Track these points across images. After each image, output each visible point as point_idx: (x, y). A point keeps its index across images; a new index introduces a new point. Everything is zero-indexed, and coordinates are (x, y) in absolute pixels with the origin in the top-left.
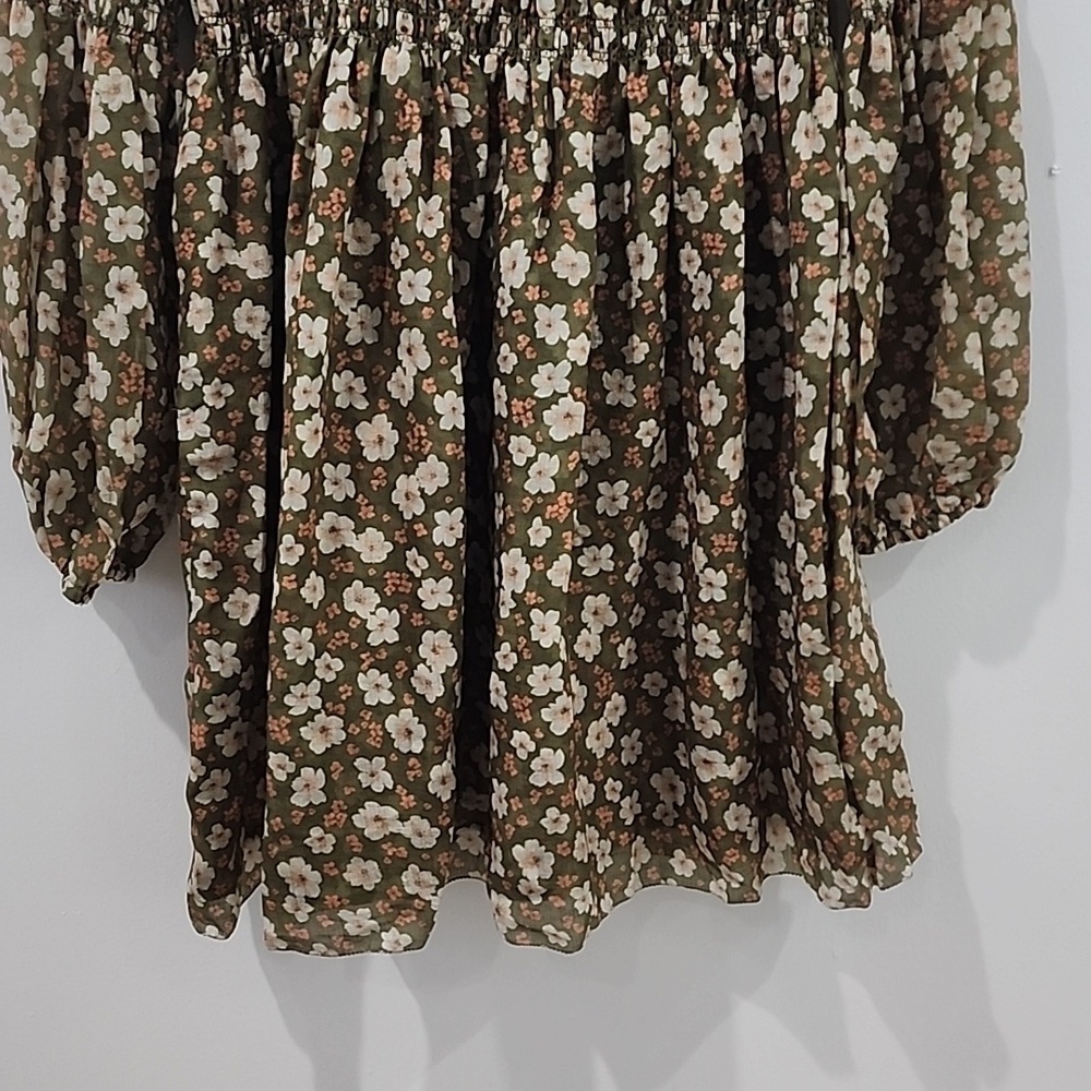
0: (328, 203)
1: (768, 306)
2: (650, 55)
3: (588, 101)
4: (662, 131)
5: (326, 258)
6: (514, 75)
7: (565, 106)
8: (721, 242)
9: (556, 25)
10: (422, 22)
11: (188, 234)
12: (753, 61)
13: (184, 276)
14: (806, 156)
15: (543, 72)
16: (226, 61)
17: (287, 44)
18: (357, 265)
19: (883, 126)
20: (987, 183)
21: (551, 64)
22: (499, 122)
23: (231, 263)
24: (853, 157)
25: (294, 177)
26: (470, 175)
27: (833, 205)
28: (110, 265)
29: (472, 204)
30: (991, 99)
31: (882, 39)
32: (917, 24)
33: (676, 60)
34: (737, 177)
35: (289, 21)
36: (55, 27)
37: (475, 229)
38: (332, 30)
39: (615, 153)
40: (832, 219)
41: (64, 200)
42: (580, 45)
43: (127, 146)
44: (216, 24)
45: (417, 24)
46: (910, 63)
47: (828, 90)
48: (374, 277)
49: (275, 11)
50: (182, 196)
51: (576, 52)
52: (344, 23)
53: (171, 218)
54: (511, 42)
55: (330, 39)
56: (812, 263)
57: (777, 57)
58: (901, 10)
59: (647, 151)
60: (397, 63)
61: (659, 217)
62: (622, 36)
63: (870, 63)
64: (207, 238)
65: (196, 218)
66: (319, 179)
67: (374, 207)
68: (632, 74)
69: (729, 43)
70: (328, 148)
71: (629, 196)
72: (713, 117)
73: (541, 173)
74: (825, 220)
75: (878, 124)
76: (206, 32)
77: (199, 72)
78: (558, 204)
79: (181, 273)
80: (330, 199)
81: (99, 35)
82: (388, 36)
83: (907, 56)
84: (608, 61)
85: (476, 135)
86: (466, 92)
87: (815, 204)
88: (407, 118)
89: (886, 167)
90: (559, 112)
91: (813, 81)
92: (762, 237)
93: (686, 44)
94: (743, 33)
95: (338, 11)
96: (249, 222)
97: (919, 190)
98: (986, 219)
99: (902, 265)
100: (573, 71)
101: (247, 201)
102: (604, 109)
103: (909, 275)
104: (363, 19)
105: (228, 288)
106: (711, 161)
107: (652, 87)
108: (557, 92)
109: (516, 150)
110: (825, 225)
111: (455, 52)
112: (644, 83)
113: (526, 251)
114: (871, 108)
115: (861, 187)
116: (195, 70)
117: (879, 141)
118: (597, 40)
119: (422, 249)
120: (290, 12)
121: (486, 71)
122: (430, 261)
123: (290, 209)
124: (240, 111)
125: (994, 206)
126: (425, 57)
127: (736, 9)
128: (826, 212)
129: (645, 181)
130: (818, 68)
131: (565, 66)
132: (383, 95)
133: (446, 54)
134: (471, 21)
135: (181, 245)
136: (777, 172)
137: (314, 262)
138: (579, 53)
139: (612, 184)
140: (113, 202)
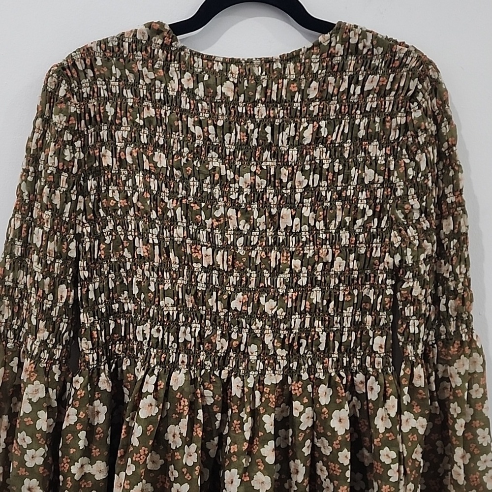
0: (139, 455)
1: (361, 489)
2: (304, 373)
3: (273, 397)
4: (309, 410)
5: (135, 483)
6: (236, 382)
7: (261, 400)
8: (338, 469)
9: (258, 359)
10: (192, 357)
11: (67, 459)
12: (354, 374)
13: (62, 479)
14: (382, 430)
15: (251, 381)
16: (93, 370)
17: (125, 359)
18: (152, 475)
19: (420, 410)
20: (472, 437)
21: (254, 378)
22: (227, 400)
23: (87, 472)
24: (406, 429)
25: (122, 437)
26: (212, 427)
27: (396, 456)
28: (25, 477)
29: (211, 441)
30: (473, 397)
31: (419, 371)
32: (436, 358)
33: (317, 375)
34: (347, 436)
35: (126, 349)
36: (10, 353)
37: (212, 453)
38: (147, 364)
39: (285, 415)
40: (395, 463)
41: (5, 437)
42: (269, 369)
43: (39, 419)
44: (90, 353)
45: (189, 359)
46: (433, 378)
47: (392, 397)
48: (160, 480)
49: (120, 343)
50: (65, 440)
51: (267, 372)
52: (154, 362)
53: (59, 449)
54: (235, 366)
55: (146, 368)
56: (385, 485)
57: (367, 375)
58: (428, 352)
59: (301, 420)
60: (178, 379)
61: (306, 451)
62: (290, 363)
63: (413, 382)
64: (76, 463)
65: (71, 452)
66: (135, 442)
67: (162, 447)
68: (295, 382)
69: (342, 367)
70: (140, 426)
71: (291, 437)
72: (334, 405)
73: (247, 435)
74: (391, 463)
75: (417, 410)
76: (84, 357)
77: (79, 376)
78: (256, 451)
79: (61, 478)
80: (140, 453)
81: (30, 365)
82: (175, 366)
83: (431, 375)
84: (283, 374)
85: (216, 409)
86: (212, 389)
87: (387, 455)
88: (182, 407)
89: (421, 431)
90: (258, 403)
91: (385, 391)
92: (358, 456)
93: (321, 368)
94: (350, 363)
95: (151, 355)
96: (98, 450)
97: (437, 435)
98: (472, 454)
99: (428, 467)
100: (266, 383)
101: (98, 439)
102: (280, 395)
103: (432, 472)
104: (163, 360)
105: (85, 486)
106: (334, 428)
107: (304, 388)
108: (257, 393)
109: (235, 421)
110: (392, 466)
111: (207, 370)
112: (300, 386)
113: (239, 476)
114: (414, 402)
115: (410, 444)
116: (78, 375)
117: (418, 418)
118: (277, 366)
119: (185, 473)
120: (127, 345)
121: (222, 377)
122: (189, 479)
123: (119, 451)
124: (98, 394)
125: (476, 447)
126: (192, 374)
127: (346, 351)
128: (392, 459)
129: (300, 435)
130: (388, 385)
131: (262, 379)
132: (170, 395)
133: (203, 371)
134: (216, 355)
135: (63, 464)
136: (366, 428)
137: (129, 484)
138: (269, 372)
139: (283, 430)
140: (30, 447)
